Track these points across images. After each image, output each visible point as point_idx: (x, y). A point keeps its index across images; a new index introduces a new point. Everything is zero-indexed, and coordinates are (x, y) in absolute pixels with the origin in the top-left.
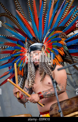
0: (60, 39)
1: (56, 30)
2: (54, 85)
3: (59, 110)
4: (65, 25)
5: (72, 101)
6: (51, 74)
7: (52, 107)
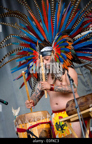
0: (67, 45)
1: (63, 35)
2: (71, 83)
3: (76, 106)
4: (72, 27)
5: (87, 98)
6: (61, 80)
7: (68, 104)
